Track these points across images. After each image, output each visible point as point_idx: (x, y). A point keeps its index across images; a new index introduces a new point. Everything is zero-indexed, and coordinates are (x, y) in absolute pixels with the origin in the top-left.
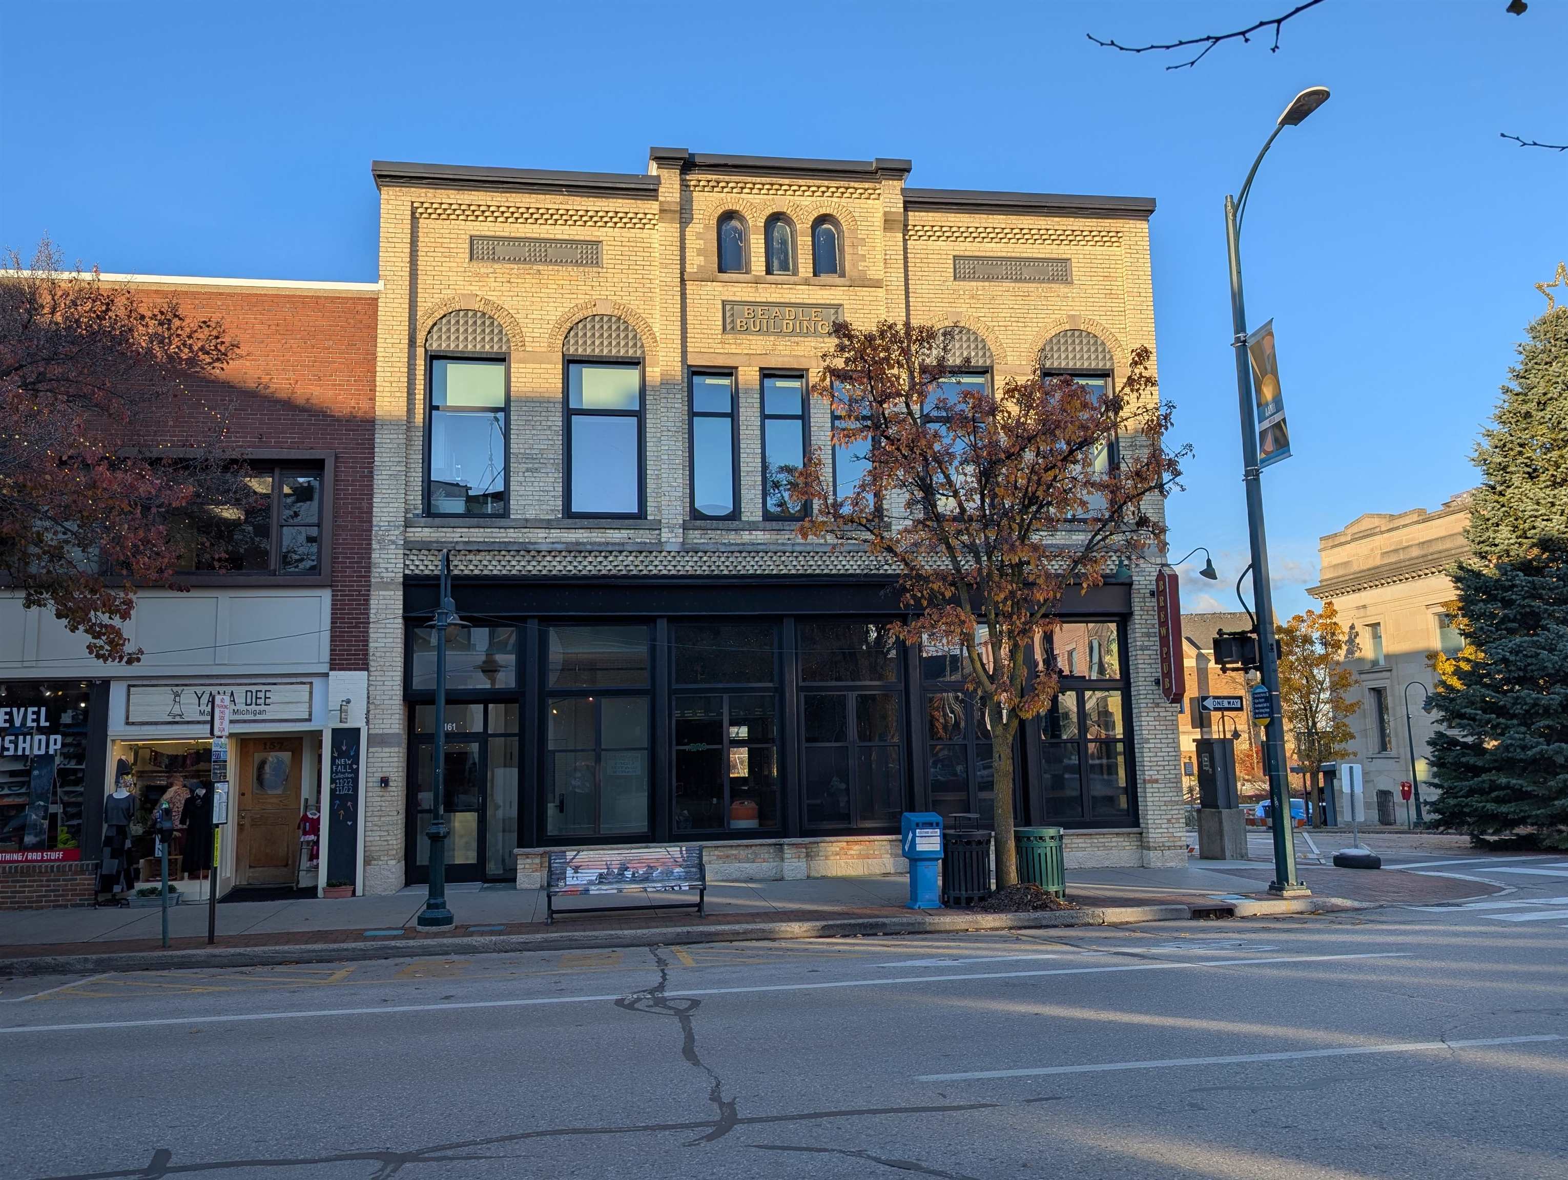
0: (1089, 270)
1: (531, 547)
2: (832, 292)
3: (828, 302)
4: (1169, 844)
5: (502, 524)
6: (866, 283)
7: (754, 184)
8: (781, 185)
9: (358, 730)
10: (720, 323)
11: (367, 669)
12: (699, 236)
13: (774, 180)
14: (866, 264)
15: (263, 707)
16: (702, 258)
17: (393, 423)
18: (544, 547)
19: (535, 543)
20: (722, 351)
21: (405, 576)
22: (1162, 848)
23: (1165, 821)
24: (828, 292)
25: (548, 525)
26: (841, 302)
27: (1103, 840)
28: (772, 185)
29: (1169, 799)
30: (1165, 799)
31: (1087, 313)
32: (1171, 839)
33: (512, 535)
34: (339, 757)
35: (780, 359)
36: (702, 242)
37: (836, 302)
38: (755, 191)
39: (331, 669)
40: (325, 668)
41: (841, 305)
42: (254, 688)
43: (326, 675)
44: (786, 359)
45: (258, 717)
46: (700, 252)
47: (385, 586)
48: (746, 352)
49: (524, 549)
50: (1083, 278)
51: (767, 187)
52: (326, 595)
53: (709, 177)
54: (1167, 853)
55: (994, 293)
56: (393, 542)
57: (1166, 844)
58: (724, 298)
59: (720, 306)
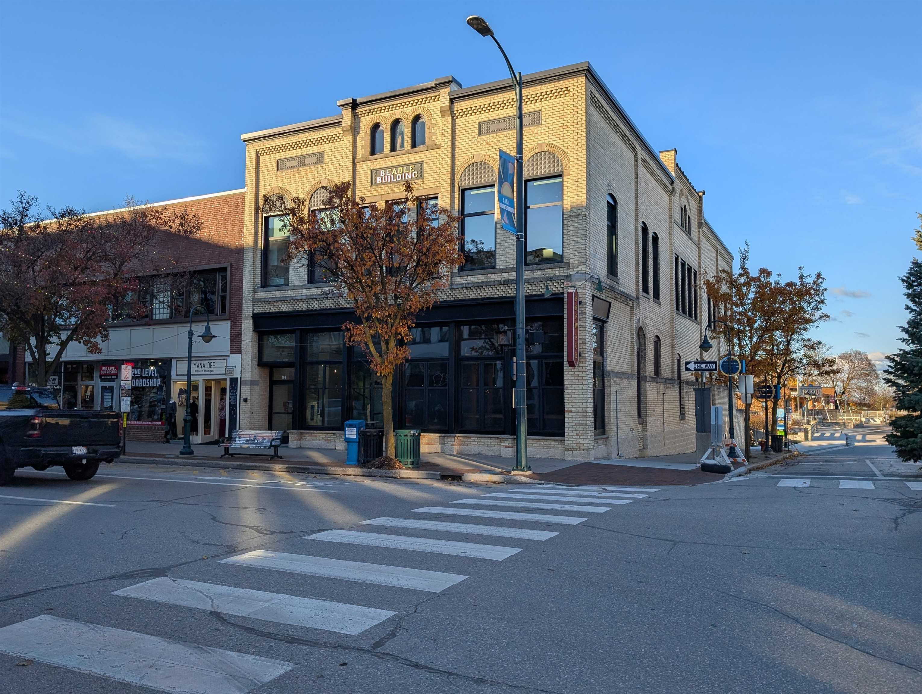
0: (551, 114)
1: (294, 298)
2: (419, 155)
3: (417, 161)
4: (577, 448)
5: (286, 289)
6: (435, 147)
7: (385, 107)
8: (397, 104)
9: (237, 378)
10: (370, 181)
11: (241, 353)
12: (362, 139)
13: (393, 103)
14: (435, 137)
15: (212, 369)
16: (363, 150)
17: (250, 248)
18: (299, 298)
19: (296, 296)
20: (370, 195)
21: (254, 314)
22: (572, 449)
23: (575, 434)
24: (417, 156)
25: (302, 287)
26: (423, 160)
27: (546, 443)
28: (393, 105)
29: (578, 422)
30: (576, 422)
31: (549, 140)
32: (578, 445)
33: (290, 293)
34: (232, 389)
35: (394, 195)
36: (363, 142)
37: (421, 160)
38: (386, 110)
39: (230, 353)
40: (228, 353)
41: (423, 161)
42: (210, 361)
43: (229, 356)
44: (397, 194)
45: (212, 373)
46: (363, 147)
47: (247, 318)
48: (380, 194)
49: (292, 300)
50: (547, 120)
51: (391, 107)
52: (229, 323)
53: (365, 109)
54: (575, 452)
55: (499, 139)
56: (249, 300)
57: (575, 447)
58: (372, 168)
59: (370, 173)
